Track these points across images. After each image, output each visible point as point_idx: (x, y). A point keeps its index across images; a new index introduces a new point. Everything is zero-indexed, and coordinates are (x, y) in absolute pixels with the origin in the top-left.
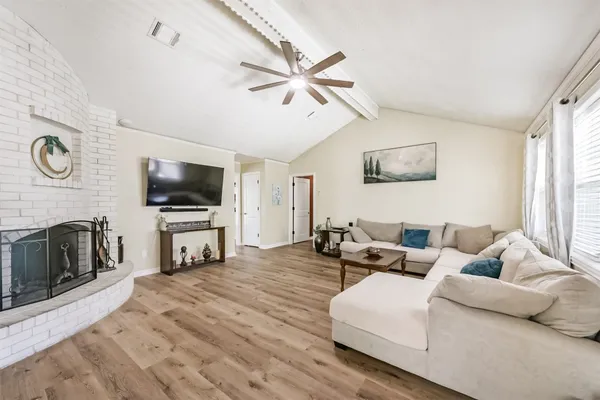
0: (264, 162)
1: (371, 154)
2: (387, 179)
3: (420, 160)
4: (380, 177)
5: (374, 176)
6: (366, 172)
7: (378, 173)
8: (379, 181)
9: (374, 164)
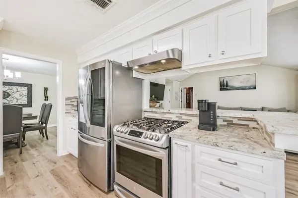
0: (173, 82)
1: (223, 78)
2: (231, 89)
3: (248, 81)
4: (228, 88)
5: (225, 87)
6: (221, 86)
7: (227, 86)
8: (227, 90)
9: (225, 82)
